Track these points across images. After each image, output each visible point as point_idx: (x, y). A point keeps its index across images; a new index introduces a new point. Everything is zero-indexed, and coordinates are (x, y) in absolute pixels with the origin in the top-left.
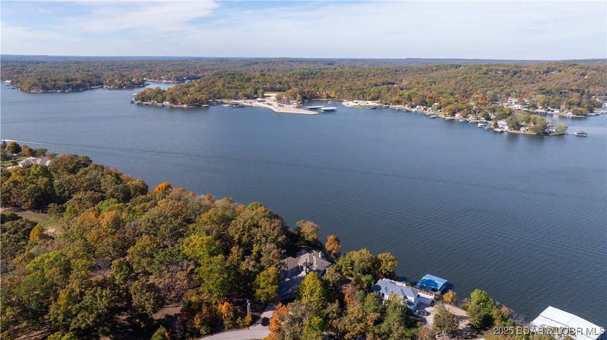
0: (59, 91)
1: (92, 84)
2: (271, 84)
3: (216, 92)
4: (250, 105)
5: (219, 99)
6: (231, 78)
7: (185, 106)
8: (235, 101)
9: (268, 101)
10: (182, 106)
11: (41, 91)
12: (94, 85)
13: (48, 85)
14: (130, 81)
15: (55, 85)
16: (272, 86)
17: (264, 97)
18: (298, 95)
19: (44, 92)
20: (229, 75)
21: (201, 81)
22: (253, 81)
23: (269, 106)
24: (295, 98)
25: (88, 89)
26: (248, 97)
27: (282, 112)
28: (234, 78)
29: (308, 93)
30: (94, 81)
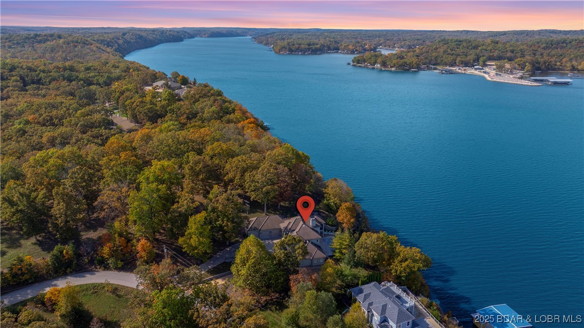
0: (300, 53)
1: (329, 49)
2: (500, 52)
3: (433, 58)
4: (464, 72)
5: (434, 65)
6: (456, 44)
7: (393, 69)
8: (450, 68)
9: (487, 69)
10: (390, 69)
11: (288, 53)
12: (331, 50)
13: (293, 48)
14: (362, 47)
15: (299, 48)
16: (501, 55)
17: (485, 65)
18: (527, 64)
19: (289, 54)
20: (456, 42)
21: (424, 48)
22: (480, 48)
23: (484, 75)
24: (523, 69)
25: (324, 53)
26: (467, 64)
27: (494, 81)
28: (460, 45)
29: (545, 63)
30: (332, 47)
